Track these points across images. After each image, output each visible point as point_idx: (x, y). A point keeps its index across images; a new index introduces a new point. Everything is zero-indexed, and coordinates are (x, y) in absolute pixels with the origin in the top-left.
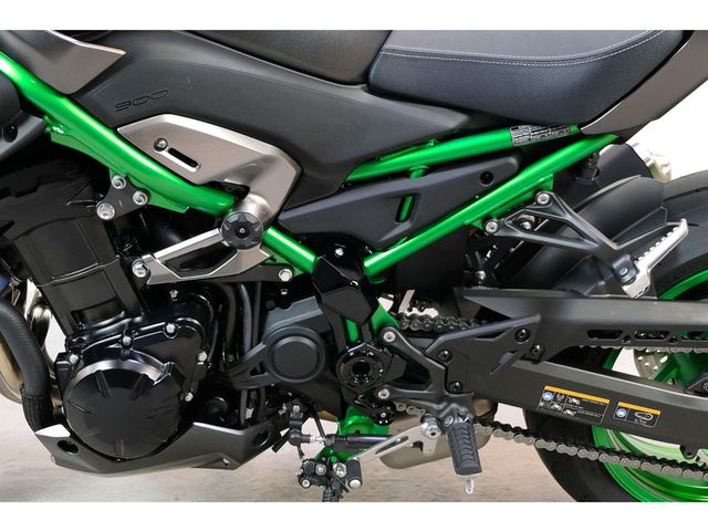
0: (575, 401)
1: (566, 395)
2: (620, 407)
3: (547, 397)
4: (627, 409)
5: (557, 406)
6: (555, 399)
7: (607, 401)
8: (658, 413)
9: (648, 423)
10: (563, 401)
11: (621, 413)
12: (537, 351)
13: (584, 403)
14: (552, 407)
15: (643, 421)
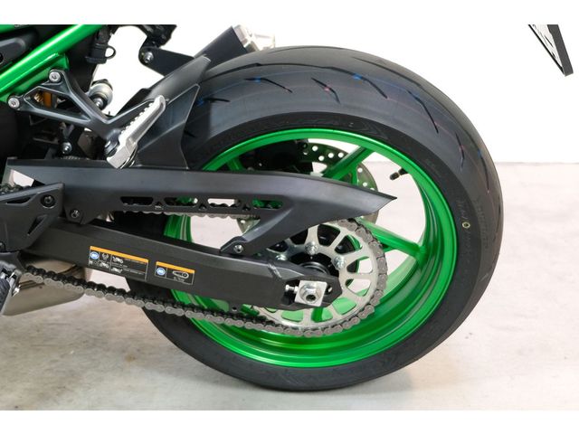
0: (119, 260)
1: (110, 255)
2: (158, 267)
3: (94, 256)
4: (165, 268)
5: (104, 264)
6: (101, 258)
7: (147, 261)
8: (193, 272)
9: (186, 281)
10: (108, 260)
11: (161, 272)
12: (75, 215)
13: (126, 262)
14: (101, 265)
15: (181, 279)
